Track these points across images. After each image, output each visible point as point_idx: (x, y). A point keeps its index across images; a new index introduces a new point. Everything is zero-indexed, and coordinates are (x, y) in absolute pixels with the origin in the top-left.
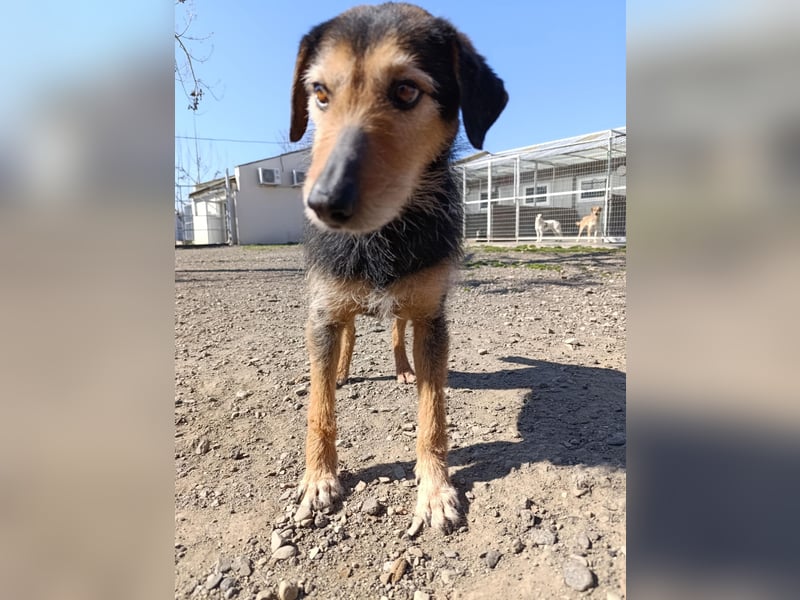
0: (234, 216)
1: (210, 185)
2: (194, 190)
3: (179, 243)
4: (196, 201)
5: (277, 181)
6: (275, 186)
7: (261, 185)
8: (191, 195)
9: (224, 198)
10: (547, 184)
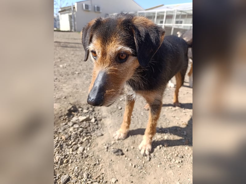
0: (74, 21)
1: (66, 9)
2: (60, 10)
3: (55, 29)
4: (61, 14)
5: (90, 9)
6: (89, 11)
7: (84, 10)
8: (59, 12)
9: (71, 14)
10: (183, 20)
